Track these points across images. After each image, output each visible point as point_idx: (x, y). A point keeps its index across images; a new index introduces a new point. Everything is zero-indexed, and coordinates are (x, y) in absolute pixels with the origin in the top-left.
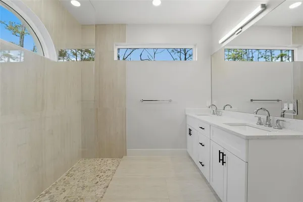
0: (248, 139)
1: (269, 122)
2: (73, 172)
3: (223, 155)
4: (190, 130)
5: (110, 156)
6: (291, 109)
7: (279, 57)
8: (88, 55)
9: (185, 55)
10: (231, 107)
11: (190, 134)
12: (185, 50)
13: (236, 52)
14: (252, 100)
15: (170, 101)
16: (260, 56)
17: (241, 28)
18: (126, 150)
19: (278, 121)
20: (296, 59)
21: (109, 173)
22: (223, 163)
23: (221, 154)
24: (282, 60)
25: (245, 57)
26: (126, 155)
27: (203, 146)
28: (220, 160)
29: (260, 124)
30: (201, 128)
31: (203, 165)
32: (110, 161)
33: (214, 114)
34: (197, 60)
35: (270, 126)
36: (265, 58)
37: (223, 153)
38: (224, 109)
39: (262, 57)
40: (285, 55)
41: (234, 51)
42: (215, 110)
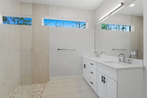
0: (118, 70)
1: (125, 60)
2: (14, 95)
3: (104, 78)
4: (85, 65)
5: (39, 82)
6: (134, 54)
7: (122, 29)
8: (22, 21)
9: (79, 25)
10: (104, 53)
11: (85, 67)
12: (79, 22)
13: (104, 25)
14: (113, 49)
15: (74, 50)
16: (114, 28)
17: (111, 13)
18: (49, 78)
19: (129, 60)
20: (131, 30)
21: (39, 93)
22: (104, 82)
23: (103, 78)
24: (123, 30)
25: (108, 28)
26: (49, 81)
27: (92, 73)
28: (102, 81)
29: (120, 61)
30: (91, 64)
31: (92, 84)
32: (39, 85)
33: (96, 56)
34: (88, 28)
35: (125, 62)
36: (116, 29)
37: (104, 77)
38: (101, 54)
39: (115, 28)
40: (125, 28)
41: (102, 25)
42: (97, 54)
